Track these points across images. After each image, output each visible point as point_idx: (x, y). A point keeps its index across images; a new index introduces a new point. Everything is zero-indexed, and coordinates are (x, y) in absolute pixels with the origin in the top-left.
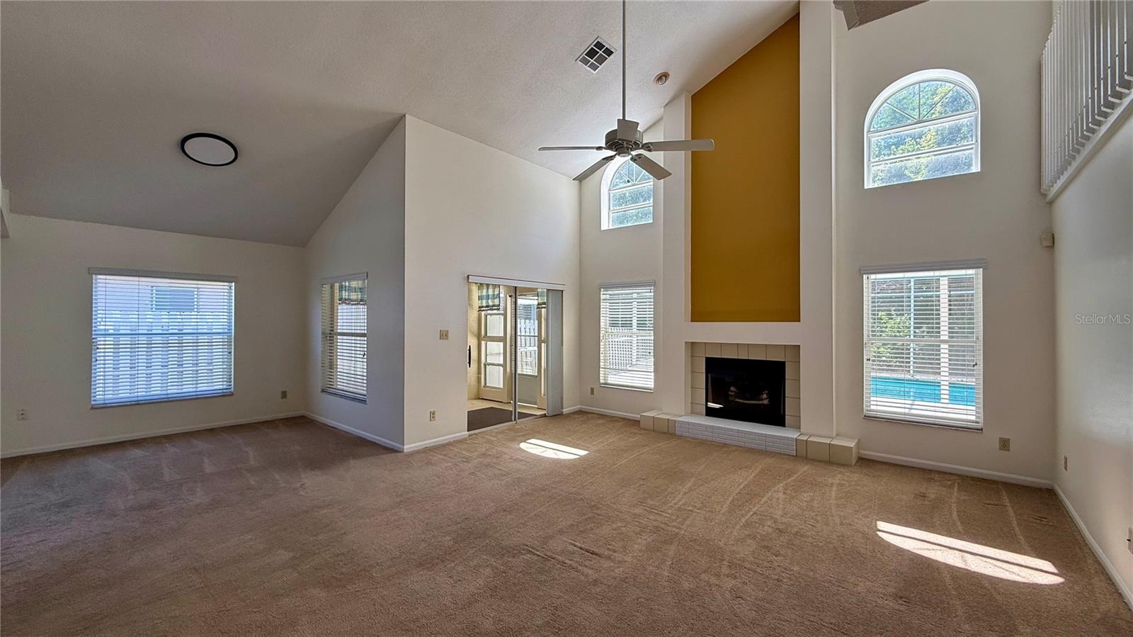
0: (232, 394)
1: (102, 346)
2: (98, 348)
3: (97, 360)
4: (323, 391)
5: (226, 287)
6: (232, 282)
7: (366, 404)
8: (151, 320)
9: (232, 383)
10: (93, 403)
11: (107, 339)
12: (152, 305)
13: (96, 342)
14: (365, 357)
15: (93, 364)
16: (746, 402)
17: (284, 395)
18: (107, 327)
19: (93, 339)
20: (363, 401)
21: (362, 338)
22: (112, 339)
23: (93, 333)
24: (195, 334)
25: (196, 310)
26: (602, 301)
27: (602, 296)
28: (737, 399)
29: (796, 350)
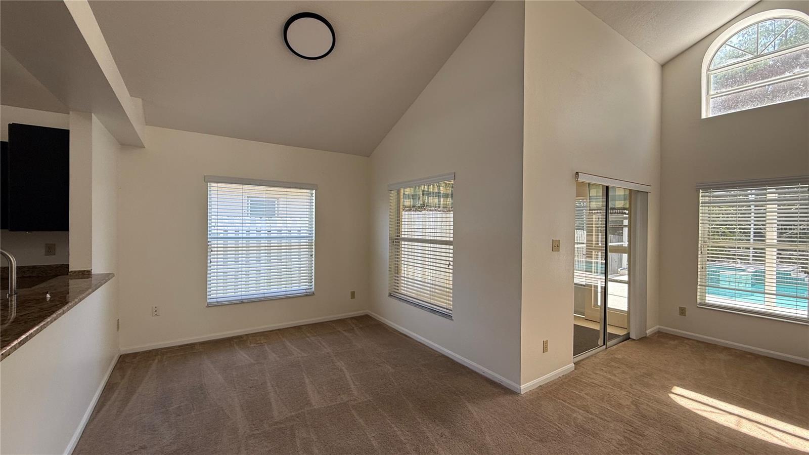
0: (313, 294)
1: (216, 249)
2: (212, 251)
3: (211, 262)
4: (390, 295)
5: (308, 194)
6: (313, 190)
7: (452, 320)
8: (249, 225)
9: (313, 283)
10: (208, 301)
11: (219, 242)
12: (248, 211)
13: (211, 245)
14: (451, 267)
15: (208, 265)
17: (353, 295)
18: (219, 231)
19: (209, 242)
20: (448, 316)
21: (448, 247)
22: (222, 242)
23: (209, 236)
24: (287, 237)
25: (276, 215)
26: (700, 205)
27: (701, 198)
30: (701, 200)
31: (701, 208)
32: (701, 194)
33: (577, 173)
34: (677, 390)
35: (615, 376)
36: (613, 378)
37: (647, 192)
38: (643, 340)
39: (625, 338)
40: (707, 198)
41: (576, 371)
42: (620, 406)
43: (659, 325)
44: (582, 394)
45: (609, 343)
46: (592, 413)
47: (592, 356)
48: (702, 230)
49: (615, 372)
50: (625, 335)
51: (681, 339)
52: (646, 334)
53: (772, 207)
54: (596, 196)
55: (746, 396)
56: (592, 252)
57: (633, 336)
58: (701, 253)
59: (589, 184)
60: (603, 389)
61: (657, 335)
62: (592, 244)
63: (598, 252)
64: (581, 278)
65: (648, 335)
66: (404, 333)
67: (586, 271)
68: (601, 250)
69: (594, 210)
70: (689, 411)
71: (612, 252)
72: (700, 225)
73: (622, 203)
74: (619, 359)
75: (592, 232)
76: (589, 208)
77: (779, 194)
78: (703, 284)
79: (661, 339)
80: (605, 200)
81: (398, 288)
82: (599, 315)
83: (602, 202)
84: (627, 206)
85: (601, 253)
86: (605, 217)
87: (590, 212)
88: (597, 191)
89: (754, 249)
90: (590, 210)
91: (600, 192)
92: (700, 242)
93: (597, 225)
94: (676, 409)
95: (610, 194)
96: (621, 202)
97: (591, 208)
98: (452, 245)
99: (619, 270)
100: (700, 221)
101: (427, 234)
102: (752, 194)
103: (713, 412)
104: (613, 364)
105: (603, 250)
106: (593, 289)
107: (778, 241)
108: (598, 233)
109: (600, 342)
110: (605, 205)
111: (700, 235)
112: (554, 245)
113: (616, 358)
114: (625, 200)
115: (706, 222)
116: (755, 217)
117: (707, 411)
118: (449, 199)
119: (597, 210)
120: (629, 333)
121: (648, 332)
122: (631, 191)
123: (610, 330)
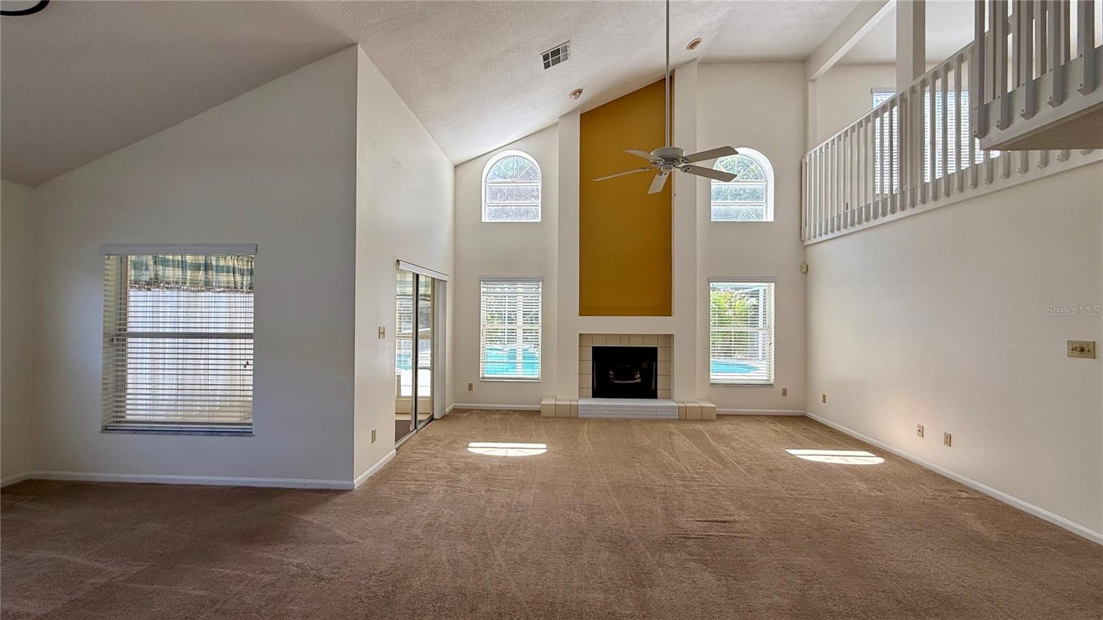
7: (253, 436)
16: (626, 382)
20: (244, 434)
21: (245, 341)
26: (482, 294)
27: (482, 288)
28: (612, 381)
29: (669, 338)
30: (482, 290)
31: (482, 297)
32: (482, 286)
34: (472, 444)
35: (430, 450)
36: (429, 451)
37: (446, 281)
38: (444, 417)
39: (430, 420)
40: (486, 289)
41: (397, 455)
42: (439, 469)
43: (454, 402)
44: (409, 471)
45: (419, 427)
46: (421, 481)
47: (408, 440)
48: (483, 315)
49: (430, 447)
51: (470, 411)
53: (520, 298)
57: (436, 416)
58: (483, 335)
60: (424, 461)
61: (453, 411)
65: (447, 413)
66: (147, 482)
68: (412, 338)
69: (408, 296)
71: (421, 339)
72: (482, 312)
73: (427, 291)
74: (430, 436)
77: (524, 288)
78: (484, 361)
79: (457, 413)
80: (415, 286)
81: (123, 415)
83: (413, 288)
84: (431, 293)
86: (415, 304)
89: (508, 329)
91: (412, 279)
95: (419, 281)
96: (427, 289)
97: (406, 294)
98: (252, 338)
100: (482, 309)
101: (211, 325)
102: (507, 288)
104: (426, 441)
109: (413, 428)
110: (416, 291)
112: (380, 332)
113: (428, 436)
114: (429, 287)
115: (485, 308)
116: (509, 305)
118: (201, 273)
120: (432, 415)
121: (447, 410)
122: (433, 279)
123: (420, 418)
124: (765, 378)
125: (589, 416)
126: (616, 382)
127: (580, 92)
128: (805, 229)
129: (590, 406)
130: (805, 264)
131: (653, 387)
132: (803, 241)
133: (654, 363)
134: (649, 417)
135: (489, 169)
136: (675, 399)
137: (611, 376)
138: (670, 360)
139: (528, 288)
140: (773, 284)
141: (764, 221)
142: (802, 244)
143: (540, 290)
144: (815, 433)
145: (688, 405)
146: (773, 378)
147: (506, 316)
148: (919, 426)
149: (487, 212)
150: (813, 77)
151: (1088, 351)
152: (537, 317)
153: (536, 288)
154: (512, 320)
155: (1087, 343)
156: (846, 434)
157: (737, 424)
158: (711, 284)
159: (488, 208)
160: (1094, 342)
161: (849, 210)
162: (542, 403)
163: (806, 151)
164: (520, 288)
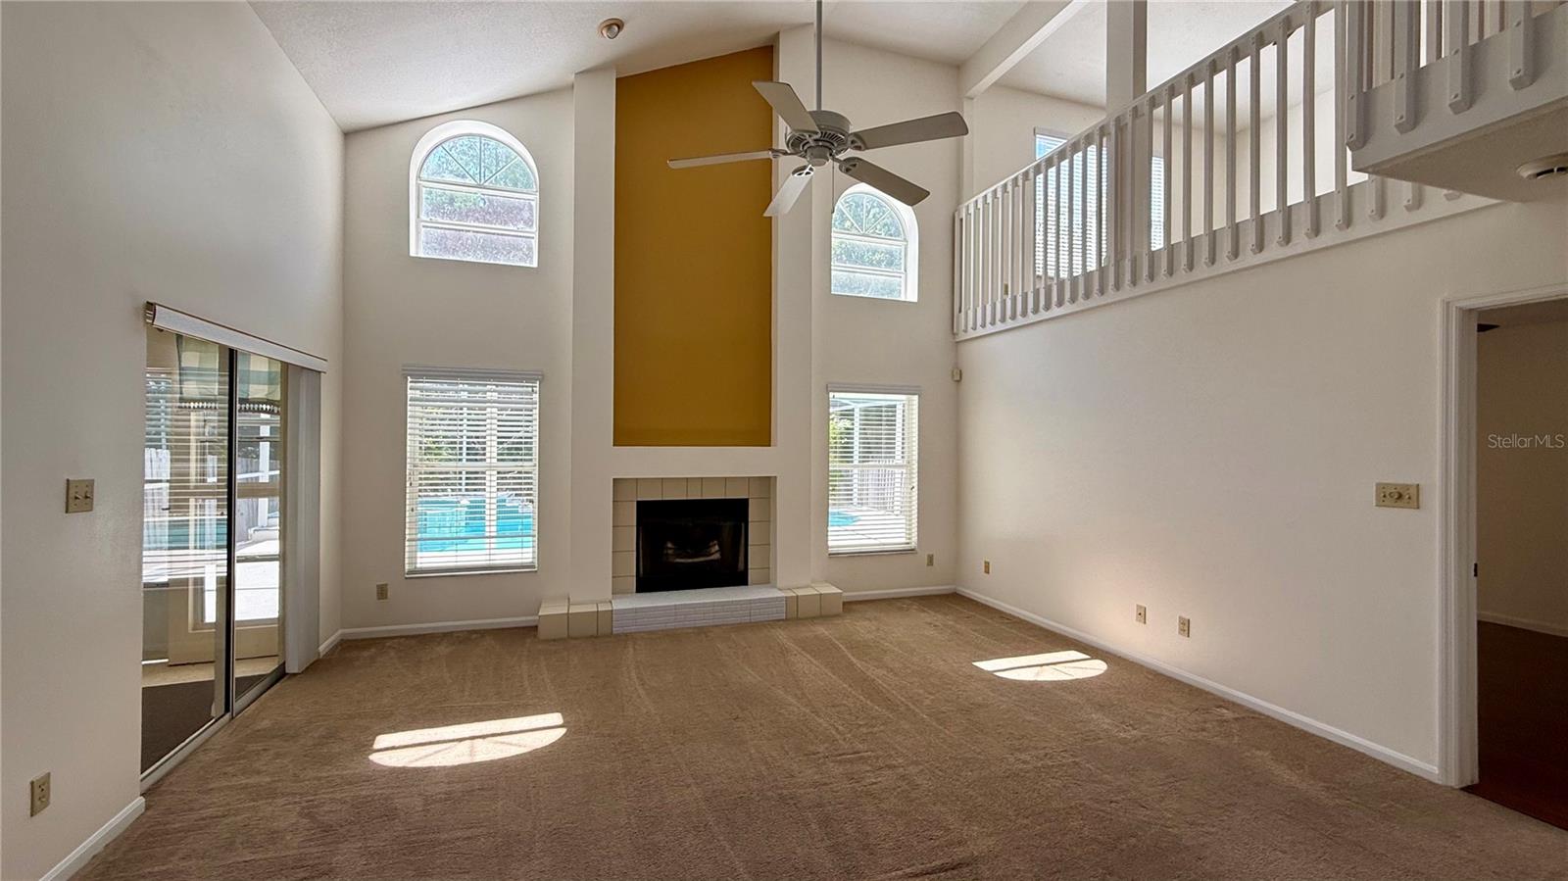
16: (696, 560)
26: (409, 403)
27: (409, 391)
28: (671, 560)
29: (767, 483)
30: (410, 393)
31: (409, 408)
32: (409, 385)
33: (150, 306)
34: (382, 741)
36: (253, 780)
37: (320, 372)
38: (314, 667)
39: (274, 680)
40: (418, 392)
41: (149, 813)
43: (341, 628)
45: (237, 705)
47: (194, 752)
48: (412, 444)
49: (257, 765)
50: (274, 670)
52: (319, 653)
53: (492, 411)
54: (199, 369)
55: (475, 702)
56: (187, 500)
57: (291, 668)
58: (411, 484)
59: (179, 337)
60: (233, 818)
61: (340, 648)
62: (188, 481)
63: (204, 500)
64: (157, 568)
65: (322, 655)
67: (170, 549)
68: (218, 493)
69: (194, 401)
70: (404, 771)
71: (243, 495)
72: (409, 437)
73: (263, 390)
74: (265, 730)
75: (189, 454)
76: (178, 396)
77: (500, 393)
78: (414, 536)
80: (227, 379)
82: (214, 646)
83: (220, 383)
84: (277, 397)
85: (218, 500)
86: (227, 418)
87: (183, 404)
88: (201, 358)
89: (467, 473)
90: (182, 400)
91: (214, 362)
92: (408, 466)
93: (202, 437)
94: (384, 779)
95: (239, 368)
96: (261, 387)
97: (185, 395)
99: (251, 531)
100: (409, 431)
102: (464, 391)
103: (439, 751)
104: (252, 747)
105: (223, 493)
106: (191, 587)
107: (498, 460)
108: (204, 454)
109: (217, 709)
110: (227, 391)
111: (408, 455)
112: (72, 494)
113: (259, 731)
114: (271, 382)
115: (417, 432)
116: (468, 425)
117: (431, 755)
119: (203, 401)
120: (284, 663)
121: (323, 648)
122: (285, 366)
123: (240, 671)
124: (904, 540)
125: (633, 629)
126: (678, 560)
127: (620, 25)
128: (958, 317)
129: (636, 610)
130: (957, 368)
131: (741, 566)
132: (954, 334)
133: (743, 525)
134: (739, 620)
135: (425, 153)
136: (779, 585)
137: (670, 552)
138: (768, 520)
139: (507, 393)
140: (916, 397)
141: (903, 298)
142: (954, 338)
143: (536, 397)
144: (985, 623)
145: (801, 593)
146: (915, 539)
147: (465, 446)
148: (1139, 607)
149: (423, 238)
150: (968, 94)
151: (1409, 498)
152: (530, 449)
153: (527, 393)
154: (475, 452)
155: (1408, 487)
156: (1025, 621)
157: (876, 619)
158: (831, 394)
159: (423, 229)
160: (1418, 485)
161: (1010, 296)
162: (540, 614)
163: (959, 202)
164: (491, 391)
